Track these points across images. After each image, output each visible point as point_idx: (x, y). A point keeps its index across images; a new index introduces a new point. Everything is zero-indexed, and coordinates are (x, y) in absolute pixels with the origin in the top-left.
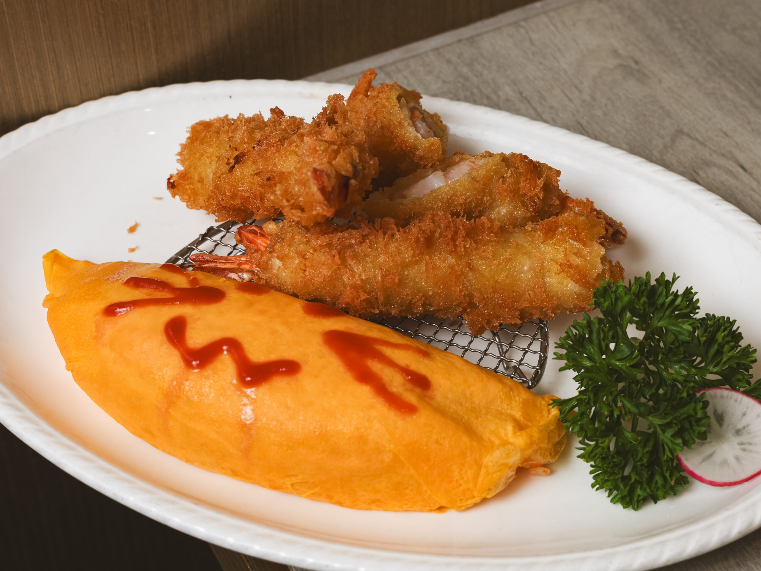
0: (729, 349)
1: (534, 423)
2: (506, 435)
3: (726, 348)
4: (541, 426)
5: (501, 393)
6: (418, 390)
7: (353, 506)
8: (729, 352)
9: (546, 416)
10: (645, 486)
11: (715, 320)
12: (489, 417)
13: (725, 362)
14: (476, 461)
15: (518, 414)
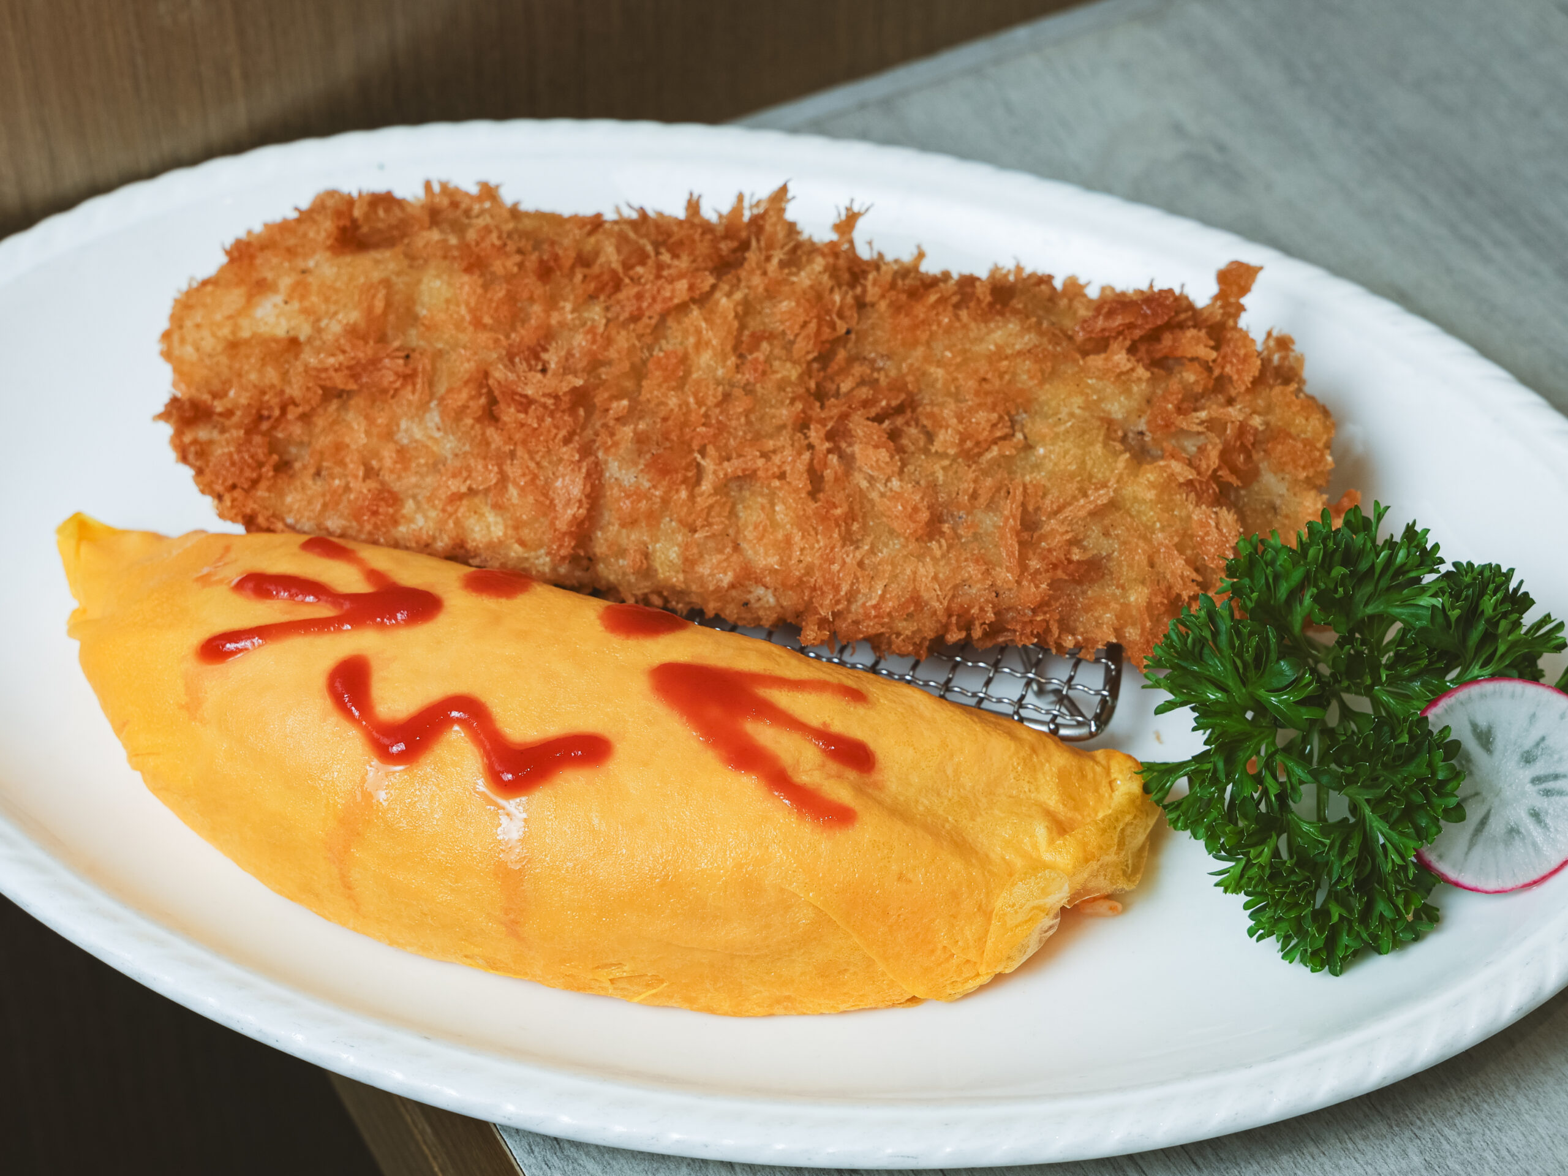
0: (1510, 626)
1: (1085, 813)
2: (1035, 846)
3: (1503, 625)
4: (1103, 820)
5: (1015, 761)
6: (852, 775)
7: (737, 1013)
8: (1510, 632)
9: (1107, 795)
10: (1356, 927)
11: (1475, 574)
12: (996, 812)
13: (1503, 656)
14: (980, 908)
15: (1051, 798)
